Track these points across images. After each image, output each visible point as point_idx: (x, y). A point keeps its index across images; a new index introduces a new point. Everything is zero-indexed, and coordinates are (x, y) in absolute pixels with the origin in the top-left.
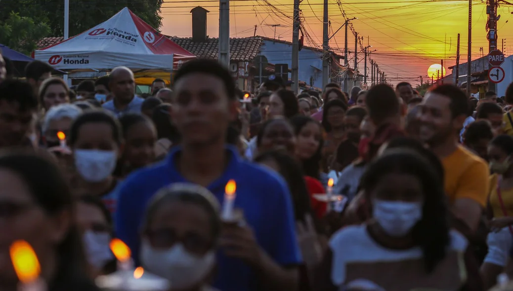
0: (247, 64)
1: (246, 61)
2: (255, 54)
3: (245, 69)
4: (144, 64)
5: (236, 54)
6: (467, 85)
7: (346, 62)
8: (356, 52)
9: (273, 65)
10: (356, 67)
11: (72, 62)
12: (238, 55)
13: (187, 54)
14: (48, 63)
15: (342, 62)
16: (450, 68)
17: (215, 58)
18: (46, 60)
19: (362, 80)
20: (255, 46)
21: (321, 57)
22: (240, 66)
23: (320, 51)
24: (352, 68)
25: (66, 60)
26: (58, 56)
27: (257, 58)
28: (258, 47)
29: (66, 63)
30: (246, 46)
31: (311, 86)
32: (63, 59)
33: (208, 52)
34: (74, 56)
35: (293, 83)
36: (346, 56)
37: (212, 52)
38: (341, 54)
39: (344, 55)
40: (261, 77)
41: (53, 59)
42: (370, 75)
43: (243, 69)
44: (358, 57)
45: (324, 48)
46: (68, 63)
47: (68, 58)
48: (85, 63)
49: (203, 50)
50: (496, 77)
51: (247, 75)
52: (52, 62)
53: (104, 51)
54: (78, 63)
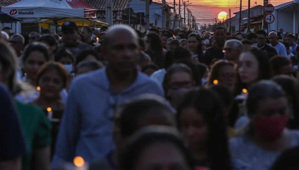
0: (121, 13)
1: (121, 11)
2: (126, 7)
3: (120, 16)
4: (66, 14)
5: (115, 7)
6: (248, 24)
7: (175, 10)
8: (180, 5)
9: (135, 13)
10: (180, 13)
11: (23, 13)
12: (116, 7)
13: (92, 8)
14: (9, 14)
15: (172, 11)
16: (234, 14)
17: (102, 9)
18: (8, 13)
19: (183, 21)
20: (126, 2)
21: (161, 8)
22: (117, 14)
23: (160, 4)
24: (177, 14)
25: (20, 12)
26: (15, 10)
27: (127, 10)
28: (127, 3)
29: (20, 14)
30: (121, 2)
31: (156, 25)
32: (18, 11)
33: (98, 6)
34: (25, 10)
35: (147, 24)
36: (175, 7)
37: (101, 6)
38: (172, 6)
39: (173, 7)
40: (130, 20)
41: (12, 12)
42: (187, 18)
43: (119, 16)
44: (181, 7)
45: (162, 2)
46: (21, 14)
47: (21, 11)
48: (32, 14)
49: (95, 4)
50: (269, 20)
51: (121, 19)
52: (12, 13)
53: (43, 7)
54: (27, 14)
